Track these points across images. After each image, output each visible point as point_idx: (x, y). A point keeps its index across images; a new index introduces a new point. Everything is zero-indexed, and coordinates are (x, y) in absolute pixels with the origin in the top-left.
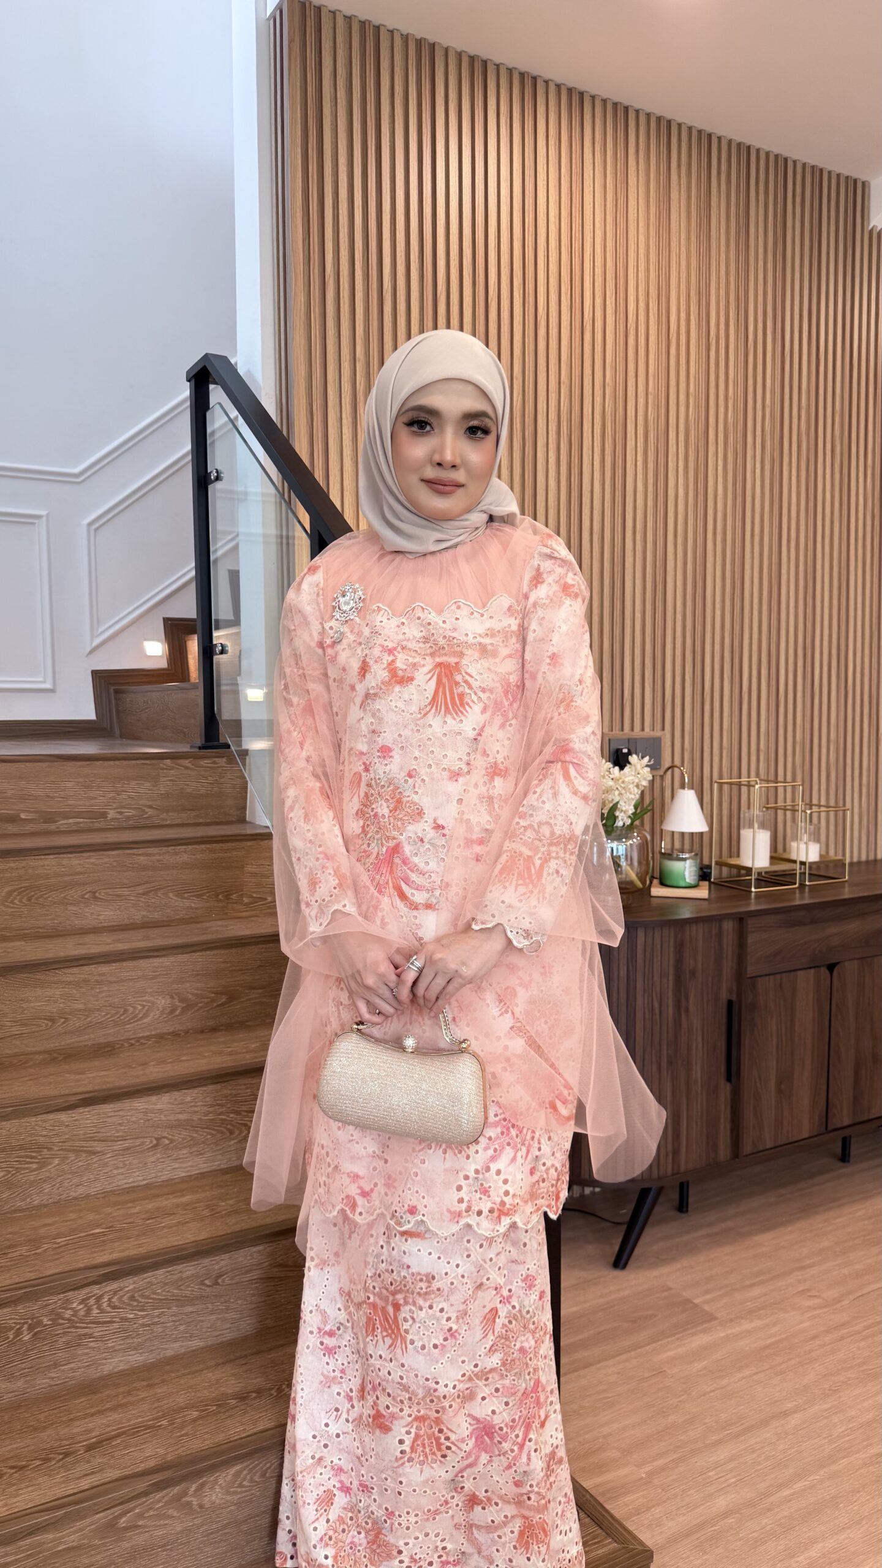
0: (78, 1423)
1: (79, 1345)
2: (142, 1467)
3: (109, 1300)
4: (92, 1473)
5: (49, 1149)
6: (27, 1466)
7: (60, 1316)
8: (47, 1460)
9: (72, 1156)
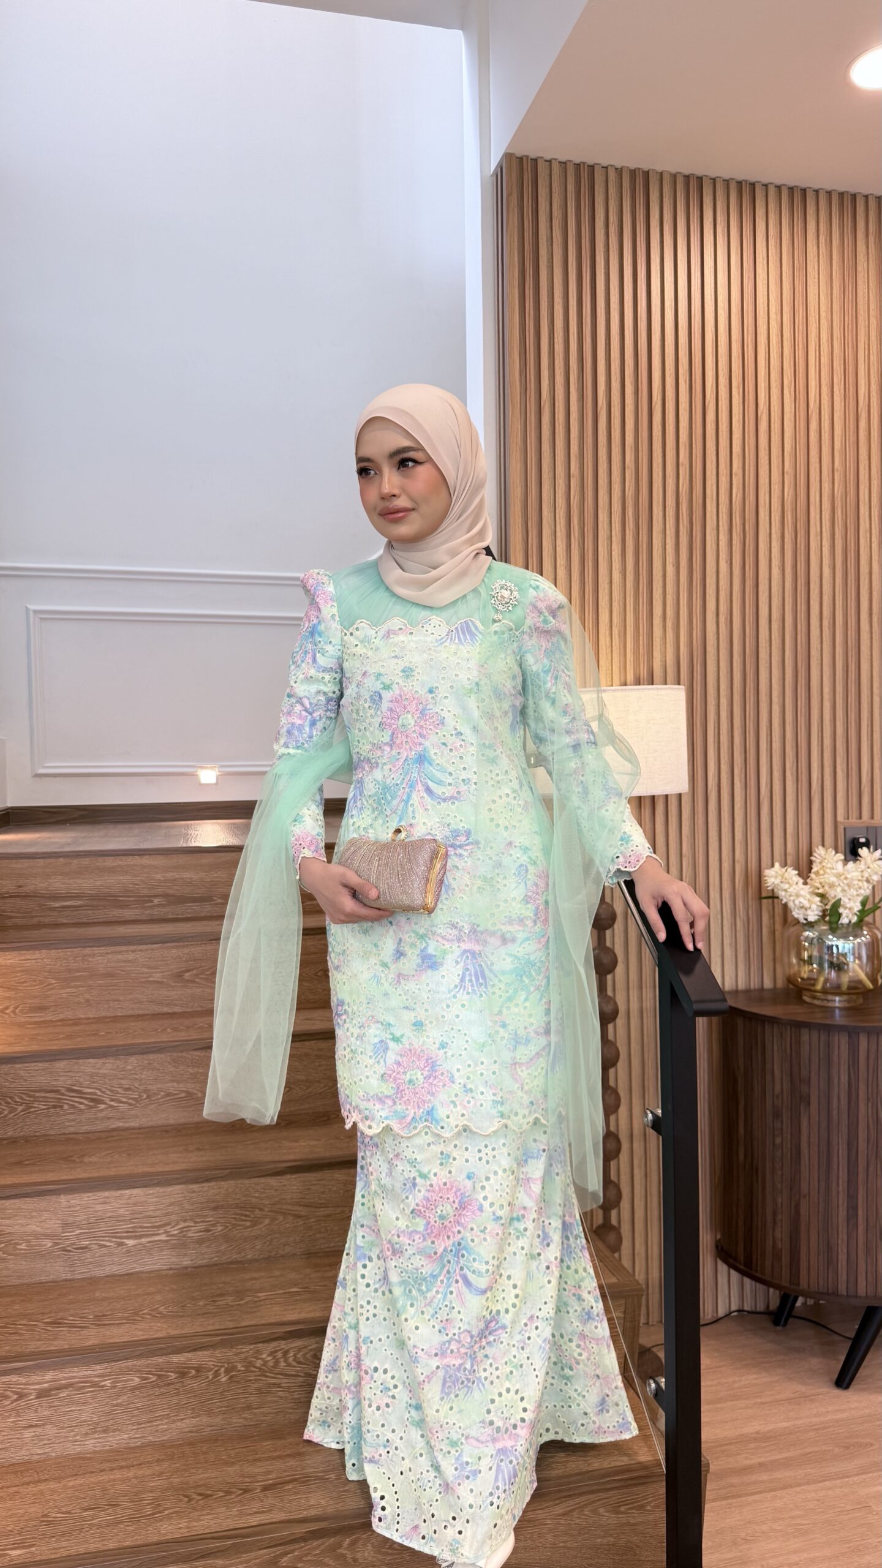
0: (260, 1464)
1: (269, 1392)
2: (305, 1514)
3: (295, 1355)
4: (262, 1512)
5: (261, 1210)
6: (211, 1496)
7: (251, 1364)
8: (228, 1493)
9: (281, 1218)
